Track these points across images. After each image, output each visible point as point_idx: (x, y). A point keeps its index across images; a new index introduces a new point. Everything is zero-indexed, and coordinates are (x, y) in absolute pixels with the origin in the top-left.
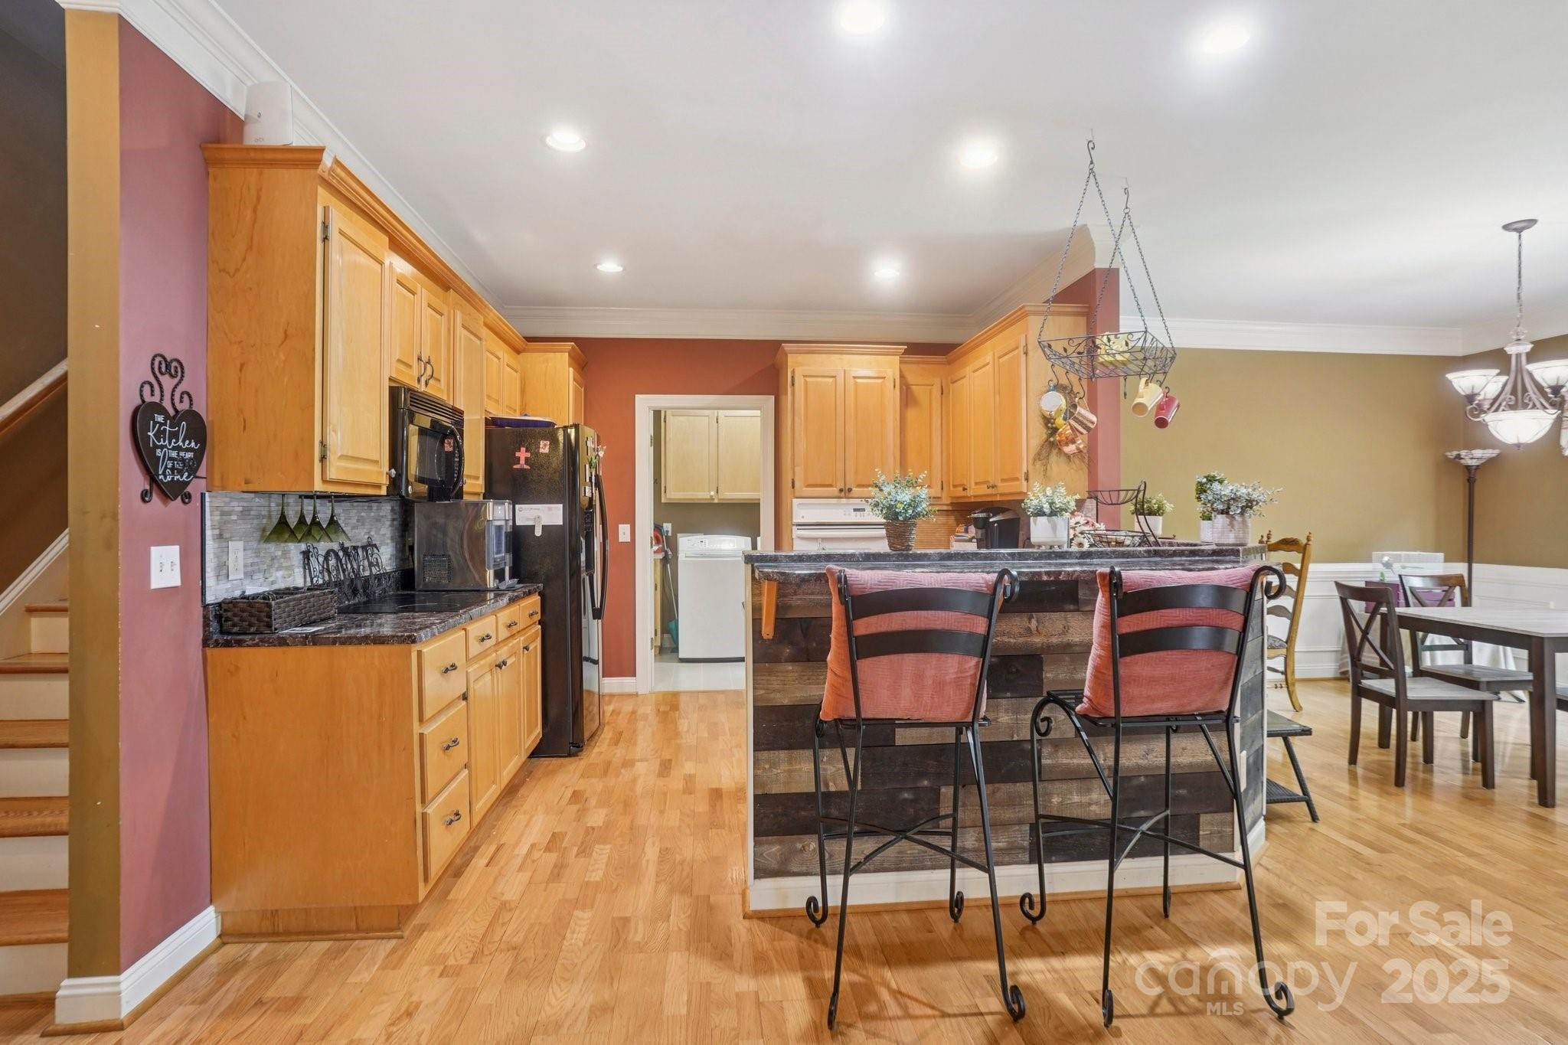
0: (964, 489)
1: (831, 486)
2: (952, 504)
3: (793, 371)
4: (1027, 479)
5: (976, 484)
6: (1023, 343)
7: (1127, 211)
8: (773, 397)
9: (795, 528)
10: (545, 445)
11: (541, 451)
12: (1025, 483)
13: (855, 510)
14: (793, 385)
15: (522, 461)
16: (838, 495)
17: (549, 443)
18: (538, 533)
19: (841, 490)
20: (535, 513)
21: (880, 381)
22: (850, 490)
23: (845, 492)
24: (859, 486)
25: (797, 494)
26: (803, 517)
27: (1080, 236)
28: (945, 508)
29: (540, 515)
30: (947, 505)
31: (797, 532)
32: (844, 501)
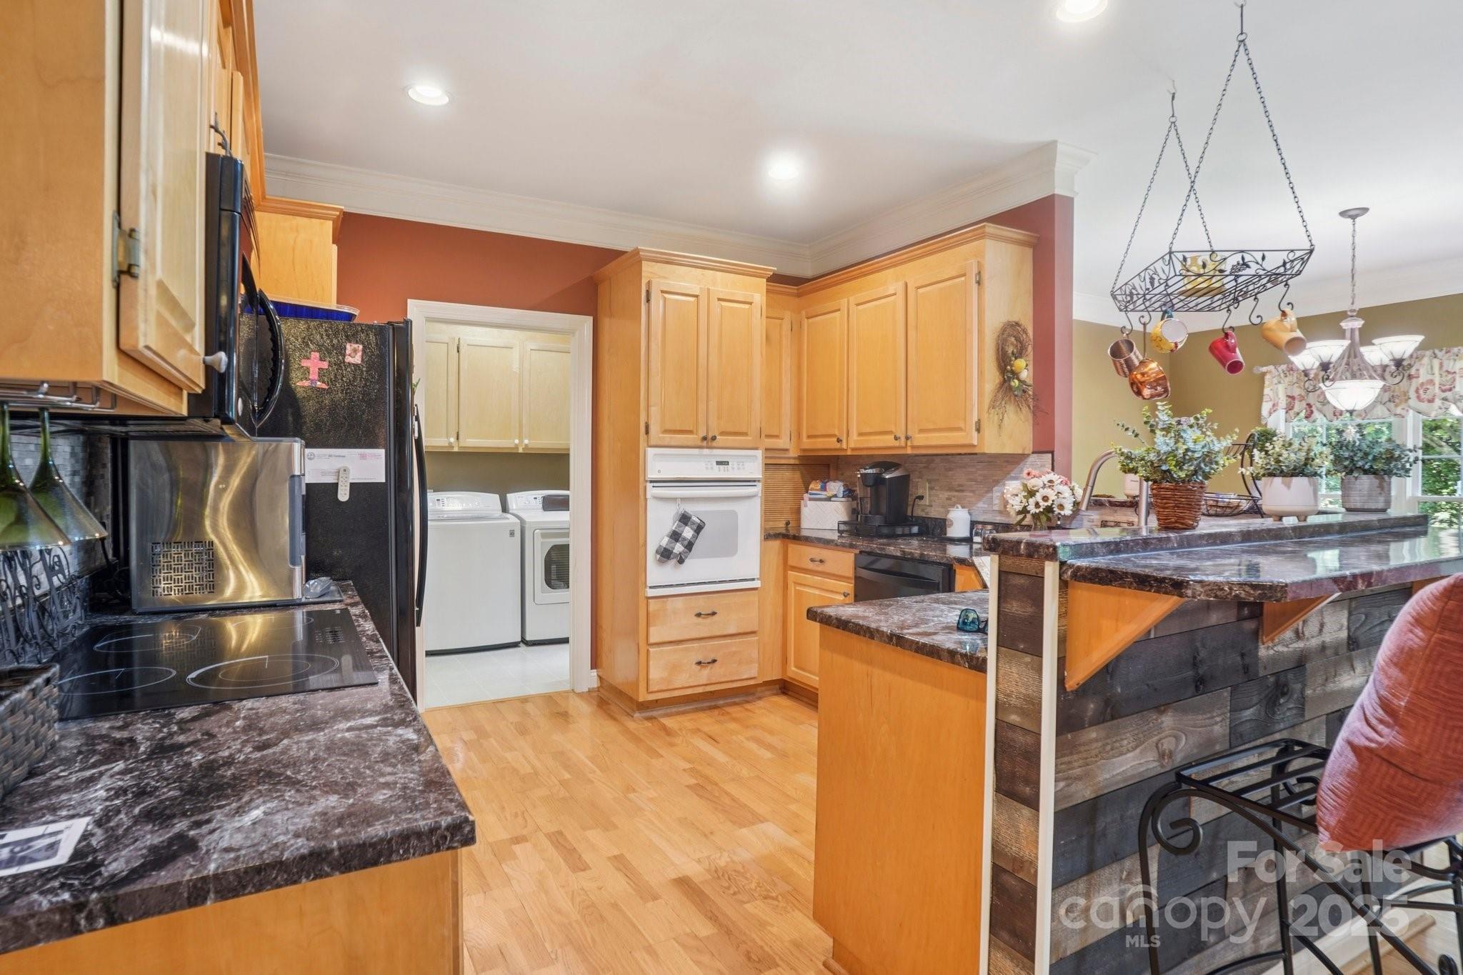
0: (839, 441)
1: (690, 432)
2: (799, 458)
3: (649, 283)
4: (978, 430)
5: (860, 434)
6: (975, 271)
7: (1173, 119)
8: (591, 318)
9: (649, 485)
10: (355, 351)
11: (348, 359)
12: (975, 434)
13: (719, 463)
14: (648, 300)
15: (314, 375)
16: (699, 443)
17: (361, 347)
18: (343, 495)
19: (705, 439)
20: (338, 464)
21: (747, 306)
22: (714, 438)
23: (708, 441)
24: (723, 433)
25: (652, 442)
26: (659, 471)
27: (1044, 154)
28: (792, 462)
29: (350, 467)
30: (795, 458)
31: (652, 491)
32: (706, 451)
